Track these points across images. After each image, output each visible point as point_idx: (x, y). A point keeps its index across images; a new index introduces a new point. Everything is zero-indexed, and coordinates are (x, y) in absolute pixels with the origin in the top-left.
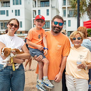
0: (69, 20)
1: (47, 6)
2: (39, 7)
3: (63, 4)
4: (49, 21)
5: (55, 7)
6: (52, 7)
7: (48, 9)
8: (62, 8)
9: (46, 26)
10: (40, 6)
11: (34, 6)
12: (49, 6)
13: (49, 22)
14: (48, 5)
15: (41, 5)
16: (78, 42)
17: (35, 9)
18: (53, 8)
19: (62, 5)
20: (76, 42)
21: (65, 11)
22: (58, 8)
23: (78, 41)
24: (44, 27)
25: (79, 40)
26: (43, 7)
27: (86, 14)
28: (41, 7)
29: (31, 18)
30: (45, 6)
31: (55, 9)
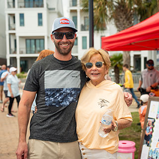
0: (83, 37)
1: (38, 6)
2: (21, 7)
3: (71, 3)
4: (44, 37)
5: (54, 9)
6: (49, 9)
7: (40, 12)
8: (69, 11)
9: (38, 49)
10: (23, 4)
11: (11, 4)
12: (42, 6)
13: (44, 39)
14: (40, 4)
15: (27, 4)
16: (97, 72)
17: (12, 11)
18: (51, 11)
19: (69, 6)
20: (92, 72)
21: (76, 17)
22: (61, 12)
23: (96, 70)
24: (34, 49)
25: (99, 69)
26: (29, 7)
27: (113, 23)
28: (25, 7)
29: (5, 30)
30: (34, 7)
31: (55, 12)
